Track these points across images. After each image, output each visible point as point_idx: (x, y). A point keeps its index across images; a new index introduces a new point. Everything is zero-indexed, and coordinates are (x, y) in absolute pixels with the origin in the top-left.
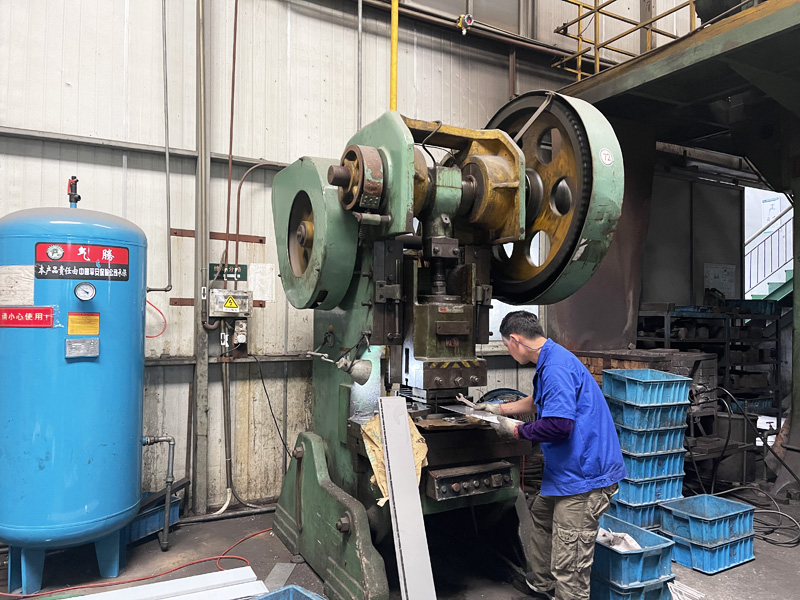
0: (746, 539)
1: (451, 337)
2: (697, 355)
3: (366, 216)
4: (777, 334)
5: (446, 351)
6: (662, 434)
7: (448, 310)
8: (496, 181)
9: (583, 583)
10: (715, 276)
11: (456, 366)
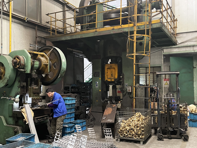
0: (85, 126)
1: (36, 93)
2: (76, 94)
3: (21, 70)
4: (90, 90)
5: (35, 96)
6: (71, 109)
7: (35, 88)
8: (44, 63)
9: (61, 131)
10: (78, 78)
11: (37, 99)
